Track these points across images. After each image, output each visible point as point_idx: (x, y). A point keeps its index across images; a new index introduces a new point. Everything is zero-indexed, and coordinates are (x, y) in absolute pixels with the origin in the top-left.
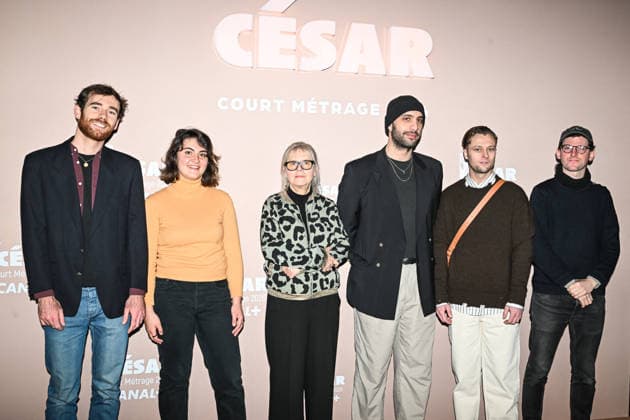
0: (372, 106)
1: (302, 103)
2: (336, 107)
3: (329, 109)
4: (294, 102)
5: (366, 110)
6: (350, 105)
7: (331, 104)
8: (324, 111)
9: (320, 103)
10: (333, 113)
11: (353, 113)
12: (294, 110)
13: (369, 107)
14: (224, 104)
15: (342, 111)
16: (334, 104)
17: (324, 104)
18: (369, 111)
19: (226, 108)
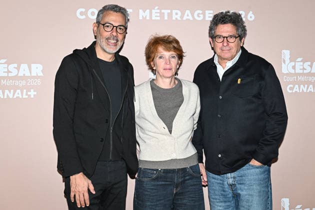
0: (207, 12)
1: (148, 11)
2: (177, 14)
3: (170, 15)
4: (141, 11)
5: (202, 16)
6: (188, 12)
7: (172, 12)
8: (166, 18)
9: (163, 11)
10: (174, 19)
11: (191, 19)
12: (141, 18)
13: (204, 14)
14: (81, 14)
15: (182, 17)
16: (174, 12)
17: (166, 12)
18: (204, 17)
19: (84, 17)
